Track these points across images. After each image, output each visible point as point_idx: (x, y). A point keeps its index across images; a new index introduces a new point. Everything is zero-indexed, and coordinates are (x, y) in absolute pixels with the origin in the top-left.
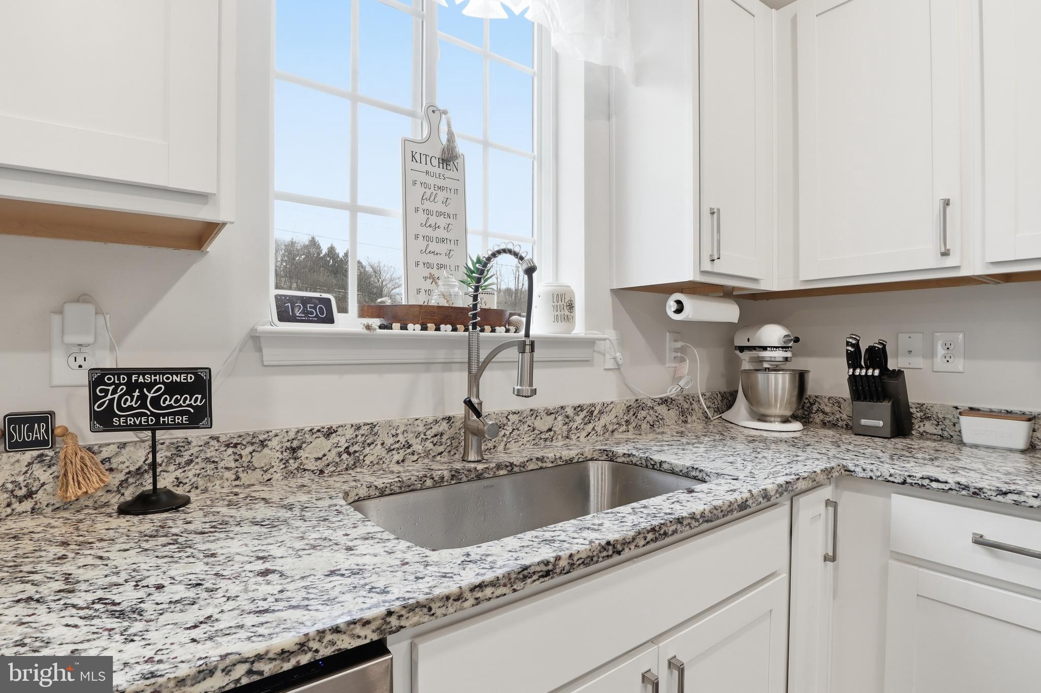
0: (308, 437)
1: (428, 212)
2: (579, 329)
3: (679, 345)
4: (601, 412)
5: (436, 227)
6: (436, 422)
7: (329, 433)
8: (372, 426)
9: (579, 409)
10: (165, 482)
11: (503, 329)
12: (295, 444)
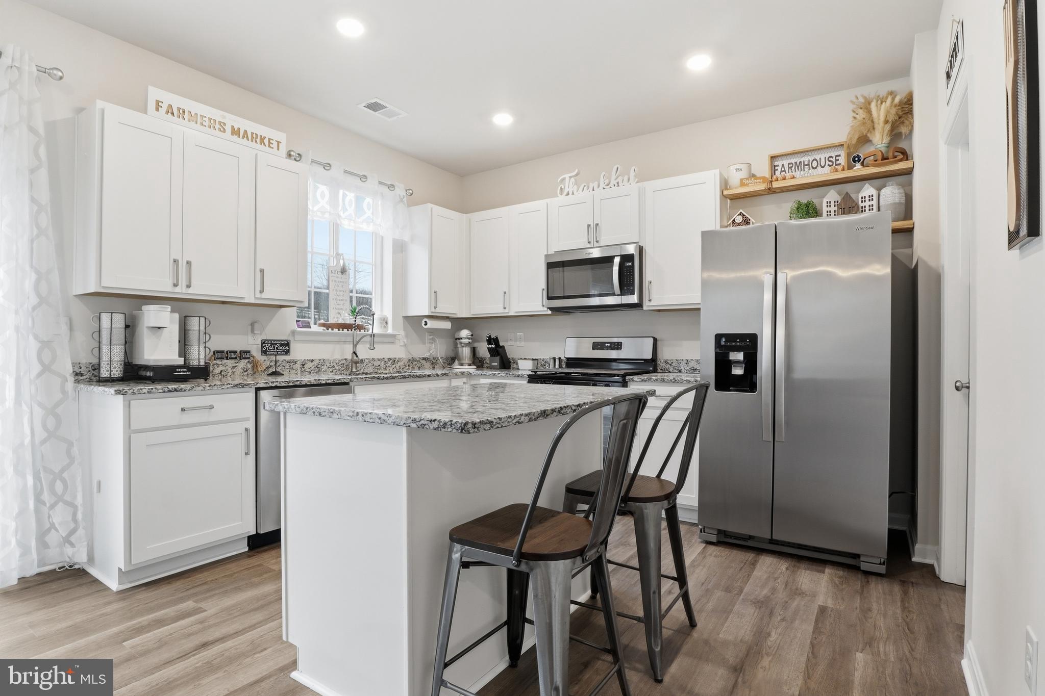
0: (307, 362)
1: (337, 291)
2: (390, 331)
3: (431, 337)
4: (398, 361)
5: (339, 295)
6: (342, 360)
7: (312, 361)
8: (324, 360)
9: (390, 359)
10: (279, 369)
11: (363, 330)
12: (304, 363)
